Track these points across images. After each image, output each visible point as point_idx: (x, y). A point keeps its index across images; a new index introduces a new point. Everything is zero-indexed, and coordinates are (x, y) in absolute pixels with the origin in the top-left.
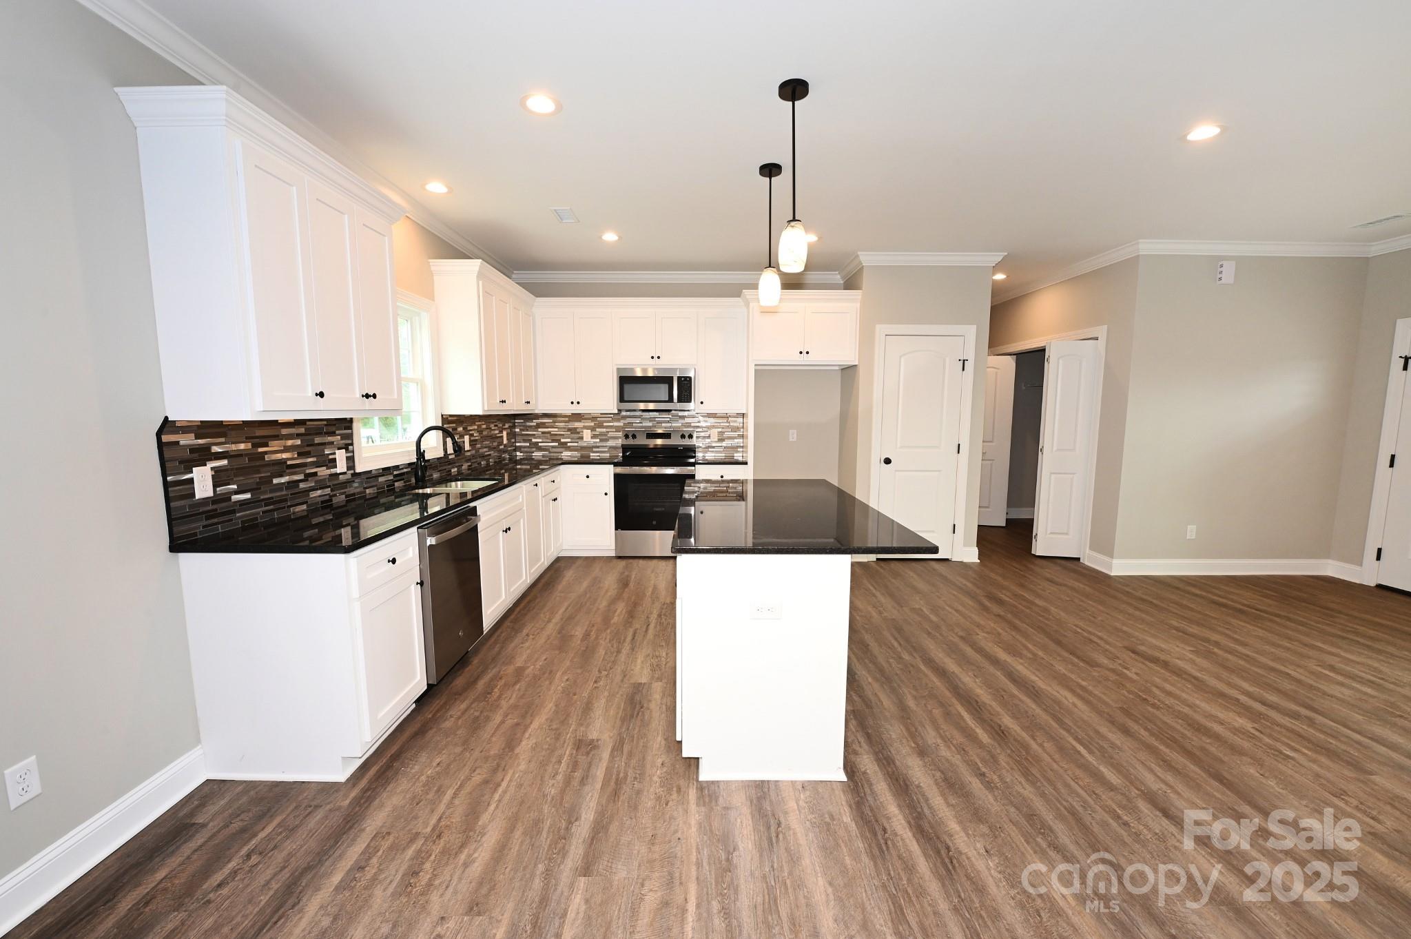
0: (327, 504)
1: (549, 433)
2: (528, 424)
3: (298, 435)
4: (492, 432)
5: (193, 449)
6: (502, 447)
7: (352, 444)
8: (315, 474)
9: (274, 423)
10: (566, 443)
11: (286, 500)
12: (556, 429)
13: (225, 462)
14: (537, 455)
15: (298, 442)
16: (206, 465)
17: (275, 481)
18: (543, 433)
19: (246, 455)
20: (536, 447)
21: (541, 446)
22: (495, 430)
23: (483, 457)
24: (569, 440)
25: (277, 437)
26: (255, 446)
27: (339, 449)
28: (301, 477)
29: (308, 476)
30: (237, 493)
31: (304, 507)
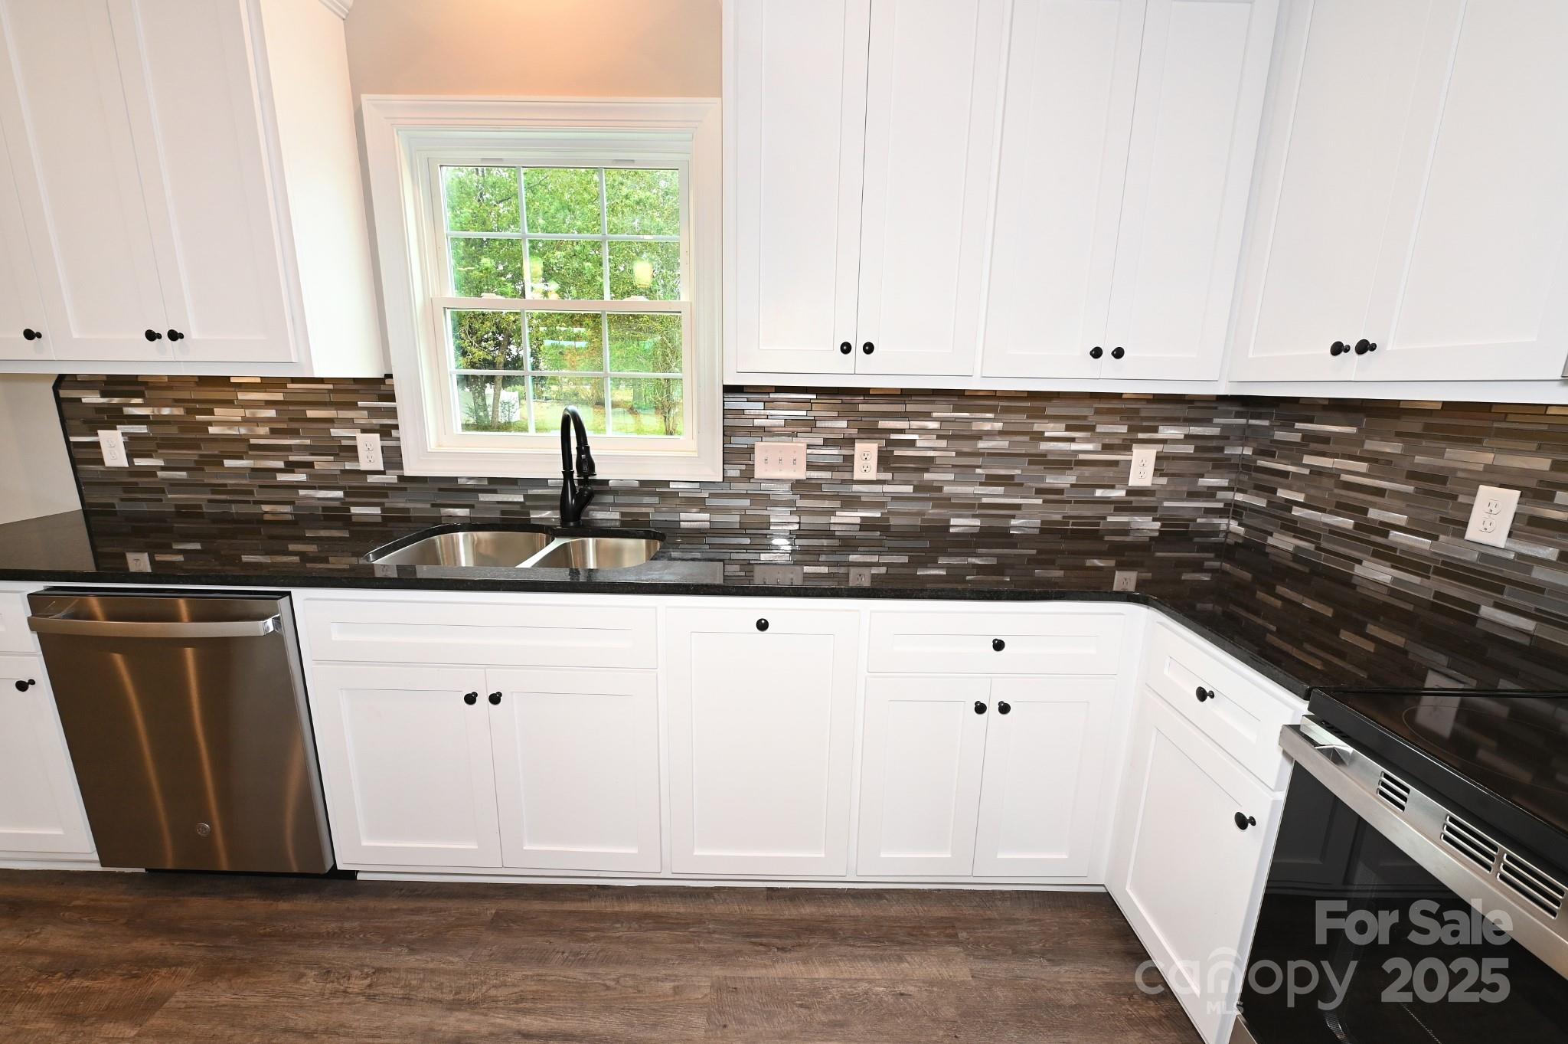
0: (336, 515)
1: (1333, 475)
2: (1280, 435)
3: (269, 404)
4: (1044, 446)
5: (98, 408)
6: (1119, 493)
7: (396, 427)
8: (310, 465)
9: (224, 381)
10: (1385, 528)
11: (251, 493)
12: (1362, 467)
13: (142, 429)
14: (1283, 542)
15: (271, 413)
16: (116, 429)
17: (228, 463)
18: (1317, 472)
19: (176, 423)
20: (1281, 516)
21: (1295, 520)
22: (1072, 440)
23: (970, 506)
24: (1401, 519)
25: (229, 403)
26: (189, 411)
27: (364, 431)
28: (280, 464)
29: (291, 467)
30: (163, 469)
31: (287, 509)
